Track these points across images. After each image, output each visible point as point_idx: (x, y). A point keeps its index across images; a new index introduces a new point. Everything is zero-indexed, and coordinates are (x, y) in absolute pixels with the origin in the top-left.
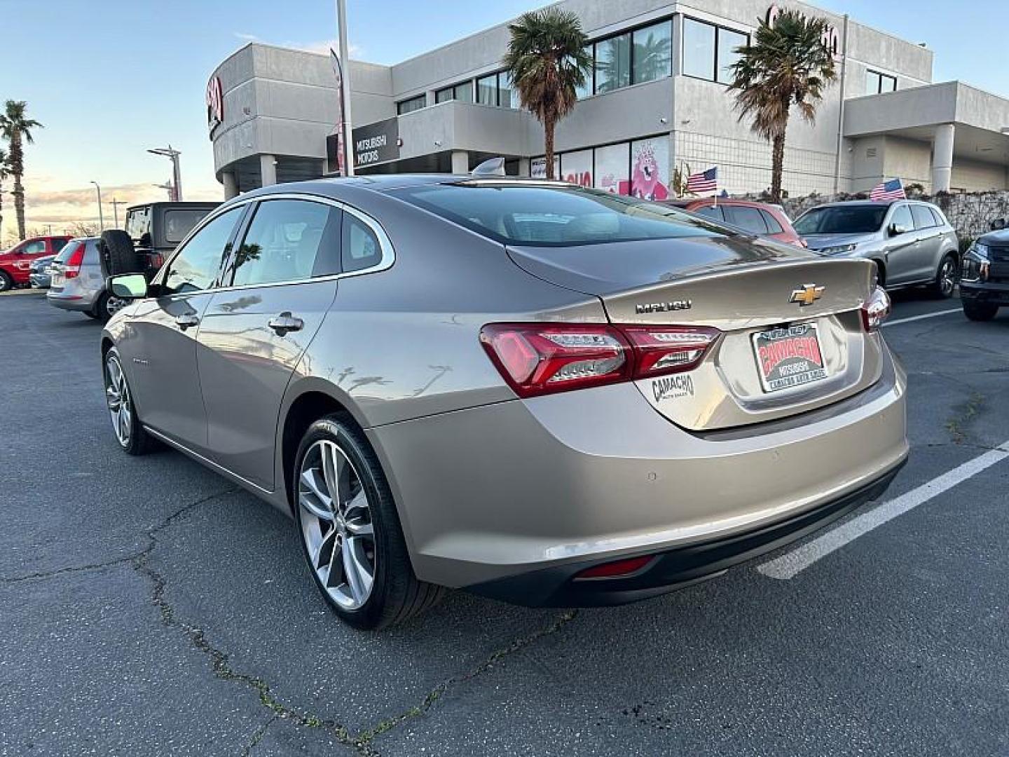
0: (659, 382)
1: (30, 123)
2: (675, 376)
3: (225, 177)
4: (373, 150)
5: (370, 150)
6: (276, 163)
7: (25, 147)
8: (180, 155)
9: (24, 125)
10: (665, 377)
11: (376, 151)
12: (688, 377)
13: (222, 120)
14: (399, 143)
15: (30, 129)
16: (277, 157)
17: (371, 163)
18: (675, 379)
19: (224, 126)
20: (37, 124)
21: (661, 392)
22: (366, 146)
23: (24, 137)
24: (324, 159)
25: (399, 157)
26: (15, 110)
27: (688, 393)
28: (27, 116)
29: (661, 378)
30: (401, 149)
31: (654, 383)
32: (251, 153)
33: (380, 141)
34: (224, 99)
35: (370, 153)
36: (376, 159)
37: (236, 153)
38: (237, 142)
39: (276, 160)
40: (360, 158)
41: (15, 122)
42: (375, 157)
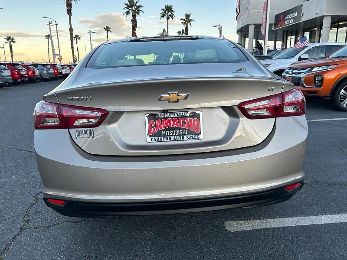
0: (79, 130)
1: (191, 20)
2: (86, 129)
3: (239, 33)
4: (291, 18)
5: (290, 19)
6: (254, 27)
7: (189, 28)
8: (222, 27)
9: (189, 21)
10: (82, 129)
11: (292, 19)
12: (93, 130)
13: (239, 13)
14: (302, 15)
15: (191, 22)
16: (255, 25)
17: (290, 24)
18: (86, 131)
19: (240, 15)
20: (193, 20)
21: (79, 135)
22: (289, 17)
23: (189, 25)
24: (273, 24)
25: (301, 20)
26: (188, 16)
27: (91, 137)
28: (190, 18)
29: (80, 129)
30: (302, 17)
31: (77, 131)
32: (247, 24)
33: (294, 15)
34: (241, 5)
35: (290, 20)
36: (292, 22)
37: (242, 24)
38: (242, 20)
39: (255, 26)
40: (286, 22)
41: (187, 20)
42: (292, 21)
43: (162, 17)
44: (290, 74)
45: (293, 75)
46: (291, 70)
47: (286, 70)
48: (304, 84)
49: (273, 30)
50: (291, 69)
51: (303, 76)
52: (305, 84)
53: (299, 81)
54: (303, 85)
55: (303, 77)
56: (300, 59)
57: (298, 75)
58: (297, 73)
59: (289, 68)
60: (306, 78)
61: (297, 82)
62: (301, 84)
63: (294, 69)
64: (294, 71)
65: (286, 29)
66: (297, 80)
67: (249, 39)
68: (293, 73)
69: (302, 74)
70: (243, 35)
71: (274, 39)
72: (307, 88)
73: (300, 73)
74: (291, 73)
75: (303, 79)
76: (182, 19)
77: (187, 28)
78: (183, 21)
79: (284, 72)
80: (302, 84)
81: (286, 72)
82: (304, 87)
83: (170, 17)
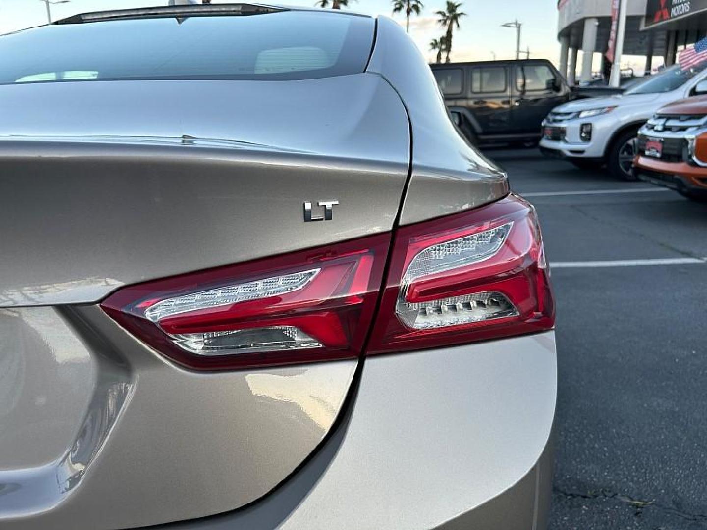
1: (459, 15)
3: (562, 39)
4: (686, 1)
5: (683, 3)
6: (597, 23)
7: (454, 32)
8: (522, 26)
9: (455, 17)
11: (689, 3)
15: (459, 19)
16: (599, 19)
17: (683, 14)
23: (454, 25)
24: (643, 16)
26: (452, 8)
32: (579, 17)
35: (683, 5)
36: (688, 10)
37: (568, 18)
38: (570, 10)
39: (599, 21)
40: (673, 11)
41: (452, 15)
42: (687, 8)
43: (396, 10)
44: (657, 131)
45: (668, 135)
46: (662, 121)
47: (649, 122)
48: (694, 158)
49: (644, 31)
50: (661, 117)
51: (693, 136)
52: (697, 158)
53: (681, 150)
54: (690, 161)
55: (692, 140)
56: (694, 92)
57: (679, 133)
58: (678, 128)
59: (657, 116)
60: (699, 141)
61: (675, 152)
62: (685, 156)
63: (668, 117)
64: (670, 123)
65: (673, 28)
66: (676, 147)
67: (585, 51)
68: (665, 129)
69: (690, 130)
70: (571, 44)
71: (646, 51)
72: (701, 169)
73: (683, 129)
74: (660, 128)
75: (692, 145)
76: (440, 13)
77: (449, 33)
78: (440, 17)
79: (644, 126)
80: (690, 157)
81: (650, 126)
82: (694, 164)
83: (413, 9)
